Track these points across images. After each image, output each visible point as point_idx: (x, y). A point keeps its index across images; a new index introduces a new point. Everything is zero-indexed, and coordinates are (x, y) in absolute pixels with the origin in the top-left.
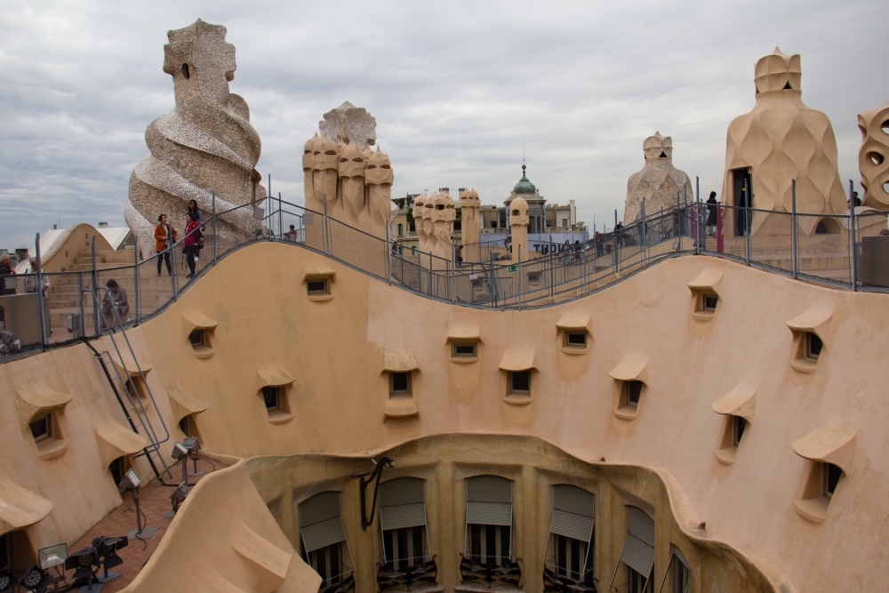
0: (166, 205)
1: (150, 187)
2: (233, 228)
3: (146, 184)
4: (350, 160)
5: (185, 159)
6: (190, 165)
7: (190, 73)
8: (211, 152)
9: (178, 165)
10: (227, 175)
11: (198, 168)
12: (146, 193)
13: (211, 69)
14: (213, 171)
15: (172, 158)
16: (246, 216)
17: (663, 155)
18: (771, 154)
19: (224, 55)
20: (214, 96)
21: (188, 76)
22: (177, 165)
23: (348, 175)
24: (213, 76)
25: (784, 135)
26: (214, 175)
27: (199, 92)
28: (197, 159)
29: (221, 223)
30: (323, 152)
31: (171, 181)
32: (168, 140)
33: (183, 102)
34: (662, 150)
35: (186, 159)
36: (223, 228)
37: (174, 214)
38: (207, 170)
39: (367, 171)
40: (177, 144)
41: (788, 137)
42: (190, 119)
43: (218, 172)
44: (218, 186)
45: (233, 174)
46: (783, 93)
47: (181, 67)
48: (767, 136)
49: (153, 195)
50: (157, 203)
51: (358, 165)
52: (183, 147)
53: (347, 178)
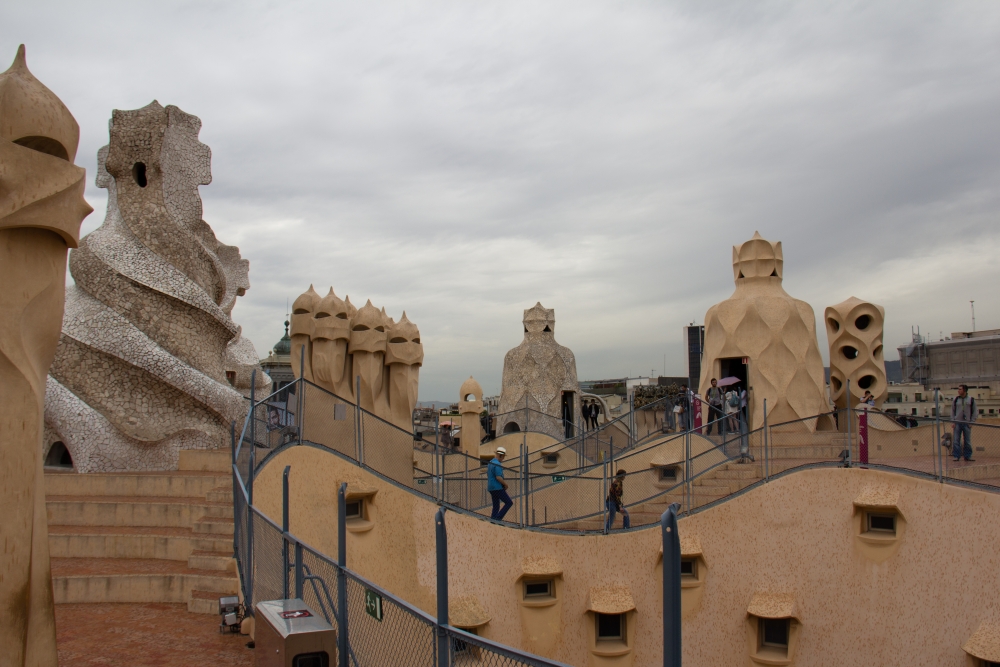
0: (112, 378)
1: (82, 347)
2: (217, 418)
3: (77, 343)
4: (372, 328)
5: (148, 309)
6: (156, 318)
7: (148, 177)
8: (189, 302)
9: (138, 317)
10: (204, 338)
11: (166, 324)
12: (76, 357)
13: (179, 177)
14: (188, 331)
15: (128, 305)
16: (235, 402)
17: (547, 329)
18: (770, 345)
19: (196, 159)
20: (180, 217)
21: (142, 182)
22: (134, 316)
23: (369, 349)
24: (180, 188)
25: (782, 325)
26: (188, 337)
27: (163, 209)
28: (165, 310)
29: (203, 412)
30: (333, 314)
31: (131, 343)
32: (119, 275)
33: (138, 220)
34: (546, 323)
35: (149, 307)
36: (204, 419)
37: (127, 395)
38: (179, 329)
39: (393, 346)
40: (135, 284)
41: (786, 327)
42: (153, 248)
43: (194, 333)
44: (194, 354)
45: (211, 337)
46: (770, 280)
47: (131, 167)
48: (764, 325)
49: (89, 362)
50: (96, 375)
51: (382, 336)
52: (146, 289)
53: (365, 353)
